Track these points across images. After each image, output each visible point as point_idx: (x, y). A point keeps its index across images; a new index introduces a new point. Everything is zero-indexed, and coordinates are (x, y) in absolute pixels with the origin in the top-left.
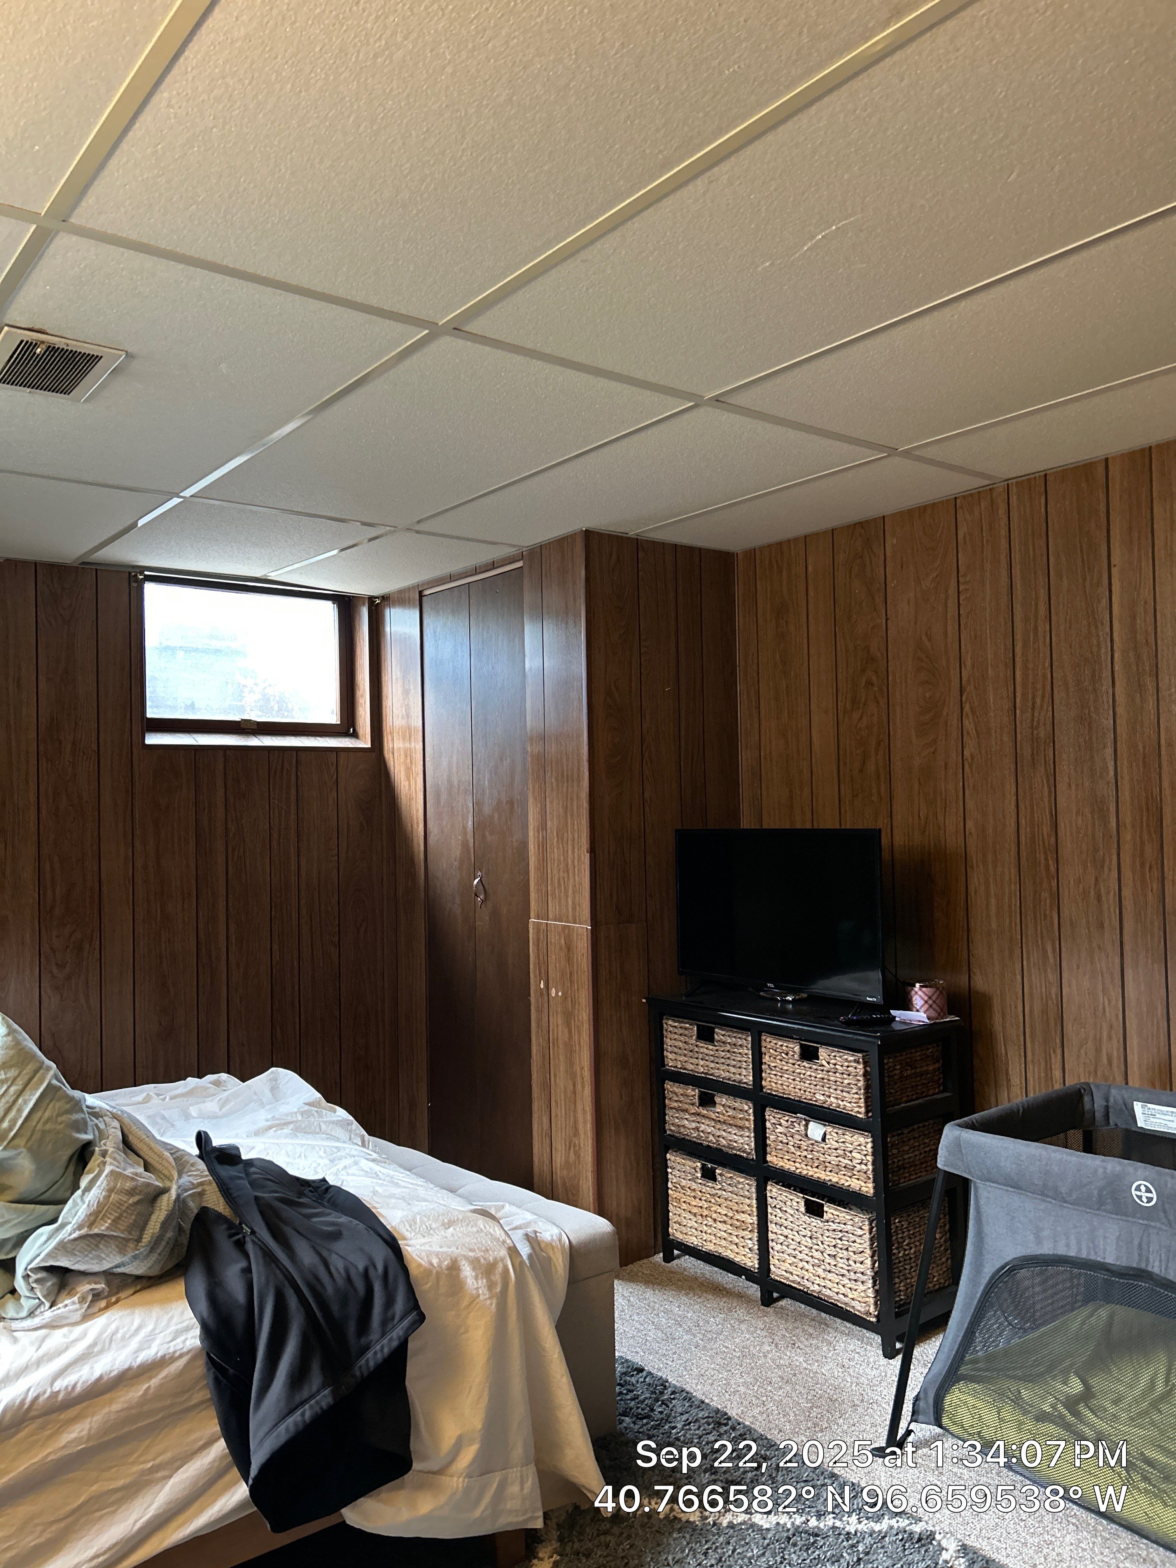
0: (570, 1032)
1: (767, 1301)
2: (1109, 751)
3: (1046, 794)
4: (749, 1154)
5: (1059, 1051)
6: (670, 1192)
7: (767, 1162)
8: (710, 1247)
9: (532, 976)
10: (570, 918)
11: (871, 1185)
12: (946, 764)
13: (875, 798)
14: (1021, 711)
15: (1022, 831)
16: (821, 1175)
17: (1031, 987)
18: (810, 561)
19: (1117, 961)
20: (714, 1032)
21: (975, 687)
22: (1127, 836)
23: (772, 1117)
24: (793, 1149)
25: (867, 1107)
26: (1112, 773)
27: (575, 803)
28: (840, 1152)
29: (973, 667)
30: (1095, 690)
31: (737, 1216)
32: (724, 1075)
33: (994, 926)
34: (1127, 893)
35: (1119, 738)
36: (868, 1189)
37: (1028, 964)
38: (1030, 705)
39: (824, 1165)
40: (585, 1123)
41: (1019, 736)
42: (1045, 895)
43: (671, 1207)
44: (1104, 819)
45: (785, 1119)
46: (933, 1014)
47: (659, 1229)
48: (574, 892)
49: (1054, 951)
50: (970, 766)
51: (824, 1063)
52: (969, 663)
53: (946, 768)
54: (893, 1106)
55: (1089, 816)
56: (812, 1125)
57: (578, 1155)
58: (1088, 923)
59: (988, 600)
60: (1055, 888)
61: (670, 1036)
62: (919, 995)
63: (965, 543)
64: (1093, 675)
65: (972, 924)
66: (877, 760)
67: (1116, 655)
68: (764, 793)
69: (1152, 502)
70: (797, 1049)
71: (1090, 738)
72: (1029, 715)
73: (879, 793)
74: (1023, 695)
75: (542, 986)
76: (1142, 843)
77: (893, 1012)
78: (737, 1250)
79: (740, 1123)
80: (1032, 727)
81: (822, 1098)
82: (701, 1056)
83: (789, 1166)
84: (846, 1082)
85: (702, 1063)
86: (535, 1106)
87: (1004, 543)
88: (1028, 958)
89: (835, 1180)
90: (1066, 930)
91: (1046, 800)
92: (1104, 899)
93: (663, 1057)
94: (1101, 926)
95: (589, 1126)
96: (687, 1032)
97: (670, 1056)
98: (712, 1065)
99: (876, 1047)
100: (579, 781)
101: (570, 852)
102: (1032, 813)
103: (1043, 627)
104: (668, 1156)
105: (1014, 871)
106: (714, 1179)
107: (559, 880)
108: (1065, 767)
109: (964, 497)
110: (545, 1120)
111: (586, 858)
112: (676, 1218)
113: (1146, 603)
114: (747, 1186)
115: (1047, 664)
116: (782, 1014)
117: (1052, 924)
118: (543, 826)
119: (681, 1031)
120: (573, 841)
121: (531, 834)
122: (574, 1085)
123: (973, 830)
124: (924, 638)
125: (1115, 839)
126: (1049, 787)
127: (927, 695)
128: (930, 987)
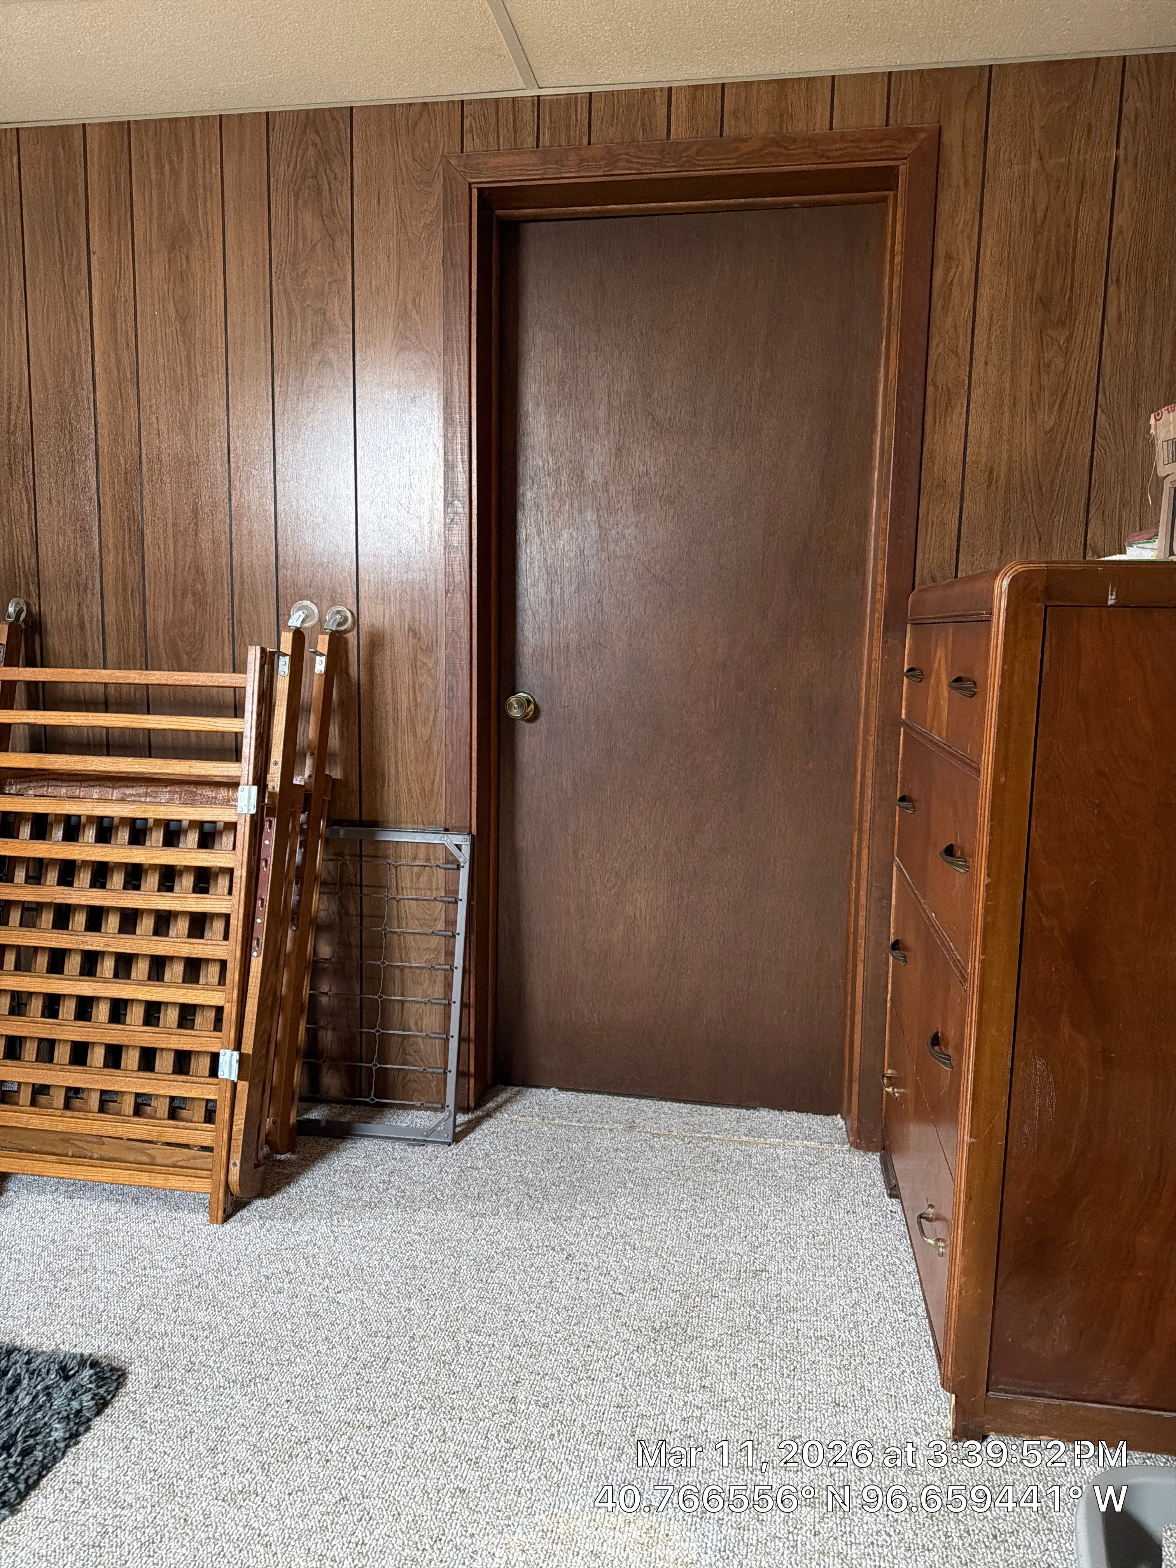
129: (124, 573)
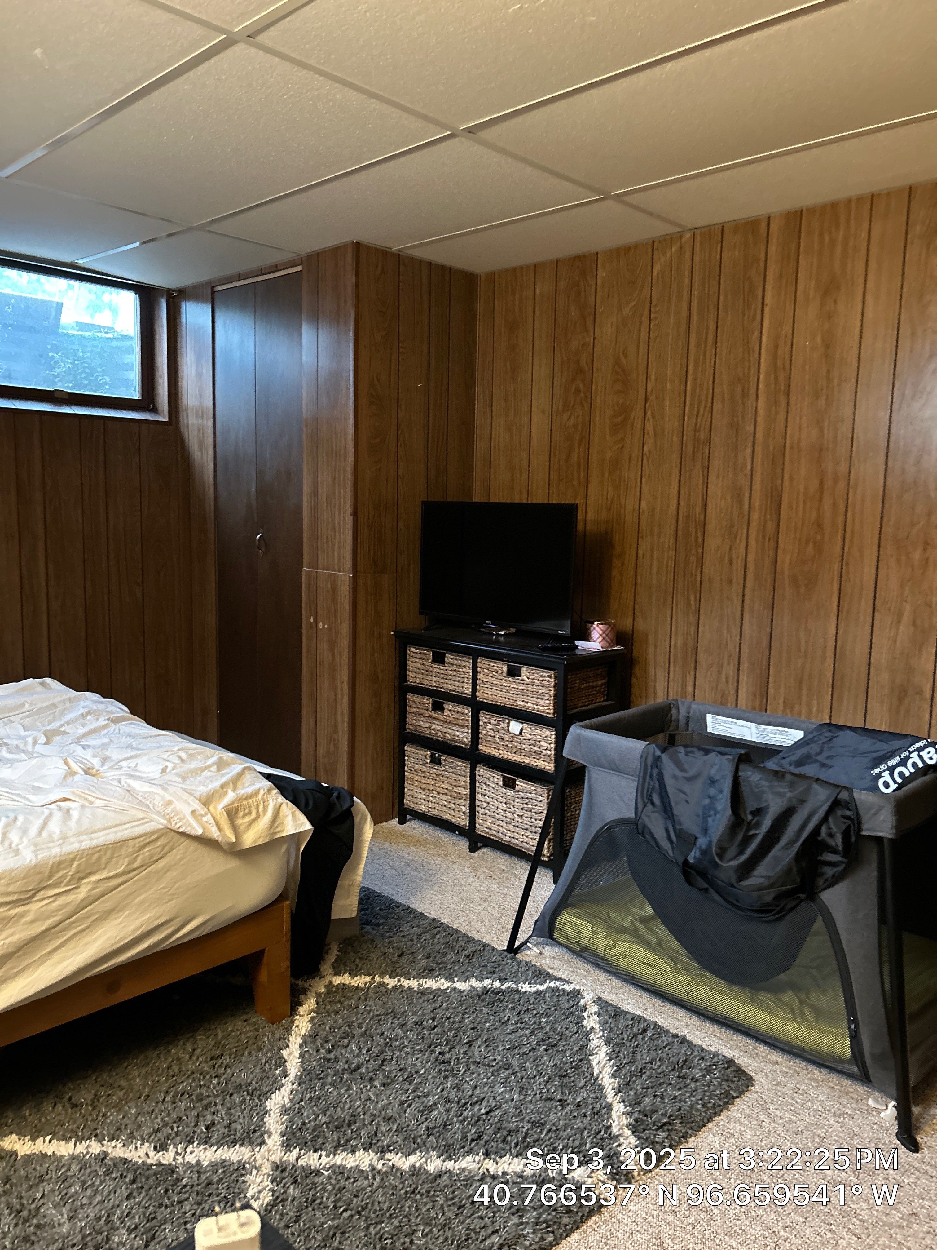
0: (333, 654)
1: (473, 848)
2: (749, 451)
3: (701, 481)
4: (466, 745)
5: (692, 673)
6: (406, 774)
7: (478, 750)
8: (434, 812)
9: (303, 612)
10: (336, 567)
11: (552, 765)
12: (630, 458)
13: (575, 483)
14: (689, 417)
15: (681, 510)
16: (518, 758)
17: (677, 627)
18: (537, 287)
19: (739, 608)
20: (445, 657)
21: (656, 397)
22: (755, 516)
23: (483, 717)
24: (498, 740)
25: (554, 709)
26: (749, 468)
27: (342, 476)
28: (533, 742)
29: (656, 380)
30: (743, 404)
31: (455, 790)
32: (450, 687)
33: (654, 582)
34: (751, 558)
35: (757, 441)
36: (550, 767)
37: (677, 609)
38: (695, 413)
39: (519, 751)
40: (343, 722)
41: (685, 437)
42: (693, 559)
43: (406, 784)
44: (740, 502)
45: (494, 719)
46: (606, 645)
47: (397, 801)
48: (339, 547)
49: (696, 600)
50: (648, 460)
51: (525, 678)
52: (653, 378)
53: (630, 461)
54: (572, 709)
55: (729, 500)
56: (513, 723)
57: (336, 747)
58: (721, 579)
59: (671, 326)
60: (700, 554)
61: (411, 659)
62: (597, 631)
63: (658, 279)
64: (743, 391)
65: (639, 581)
66: (579, 453)
67: (762, 377)
68: (492, 476)
69: (798, 256)
70: (505, 669)
71: (737, 440)
72: (694, 421)
73: (579, 478)
74: (691, 405)
75: (312, 620)
76: (765, 522)
77: (577, 643)
78: (454, 814)
79: (461, 723)
80: (695, 431)
81: (522, 703)
82: (434, 674)
83: (494, 752)
84: (540, 691)
85: (435, 679)
86: (304, 712)
87: (687, 281)
88: (677, 605)
89: (527, 761)
90: (705, 585)
91: (700, 487)
92: (734, 562)
93: (405, 675)
94: (730, 582)
95: (346, 725)
96: (424, 657)
97: (411, 674)
98: (442, 681)
99: (562, 667)
100: (345, 457)
101: (337, 515)
102: (689, 499)
103: (710, 351)
104: (406, 748)
105: (672, 541)
106: (440, 763)
107: (327, 538)
108: (716, 463)
109: (660, 242)
110: (312, 722)
111: (349, 520)
112: (410, 793)
113: (786, 336)
114: (464, 767)
115: (711, 381)
116: (497, 643)
117: (696, 580)
118: (315, 493)
119: (419, 656)
120: (340, 506)
121: (305, 499)
122: (335, 695)
123: (646, 509)
124: (621, 355)
125: (746, 518)
126: (703, 479)
127: (620, 402)
128: (605, 624)
129: (764, 527)
